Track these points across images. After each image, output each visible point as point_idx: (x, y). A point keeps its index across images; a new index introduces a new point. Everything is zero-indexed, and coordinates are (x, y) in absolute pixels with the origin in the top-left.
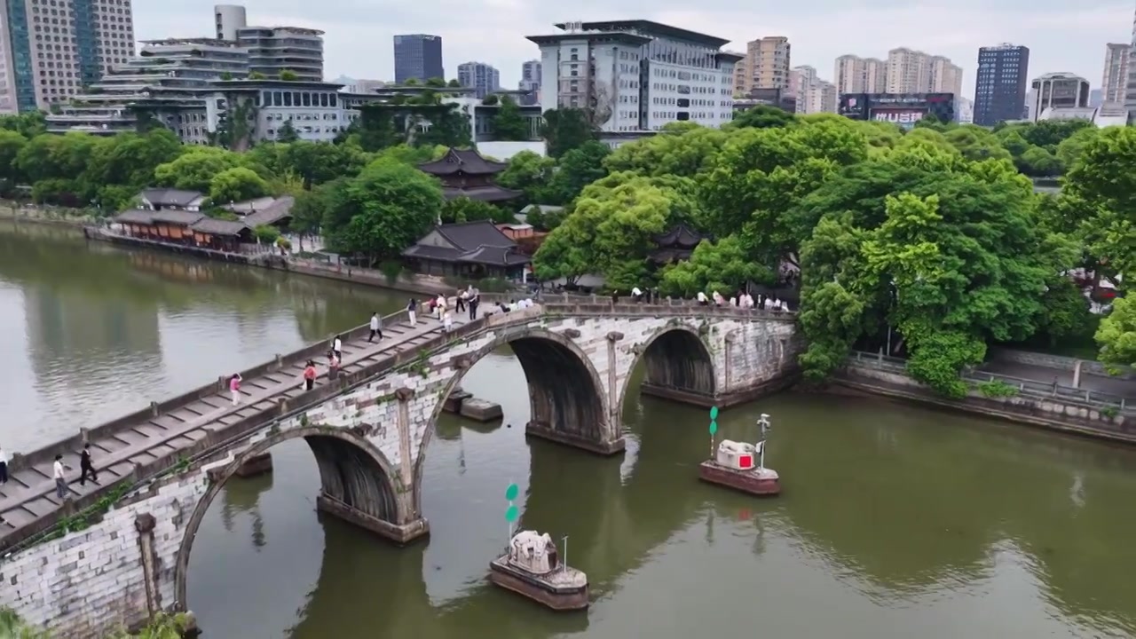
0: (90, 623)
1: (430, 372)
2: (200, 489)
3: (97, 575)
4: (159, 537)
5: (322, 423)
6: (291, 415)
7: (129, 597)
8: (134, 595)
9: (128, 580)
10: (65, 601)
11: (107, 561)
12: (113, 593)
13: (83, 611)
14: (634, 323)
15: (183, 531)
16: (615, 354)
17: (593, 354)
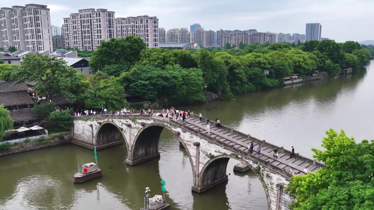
0: (85, 138)
1: (136, 123)
2: (98, 125)
3: (86, 130)
5: (115, 123)
8: (90, 137)
9: (89, 134)
10: (83, 132)
13: (85, 135)
14: (211, 144)
15: (96, 131)
16: (199, 152)
17: (189, 146)
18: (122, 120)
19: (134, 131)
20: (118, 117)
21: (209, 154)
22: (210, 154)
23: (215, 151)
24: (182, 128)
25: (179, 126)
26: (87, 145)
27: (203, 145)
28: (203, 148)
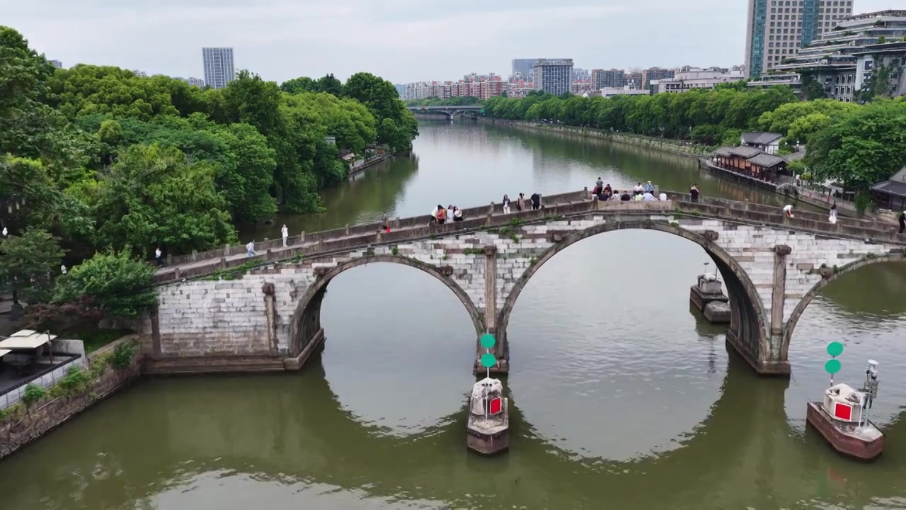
0: (231, 339)
1: (523, 238)
2: (310, 279)
3: (237, 311)
4: (280, 302)
5: (411, 256)
6: (384, 244)
7: (257, 334)
8: (259, 332)
9: (257, 321)
10: (216, 320)
11: (243, 305)
12: (246, 326)
13: (227, 330)
14: (824, 241)
15: (297, 303)
16: (785, 270)
17: (747, 263)
18: (449, 242)
19: (510, 266)
20: (429, 234)
21: (817, 267)
22: (824, 266)
23: (840, 256)
24: (726, 217)
25: (713, 215)
26: (249, 361)
27: (797, 247)
28: (798, 257)
